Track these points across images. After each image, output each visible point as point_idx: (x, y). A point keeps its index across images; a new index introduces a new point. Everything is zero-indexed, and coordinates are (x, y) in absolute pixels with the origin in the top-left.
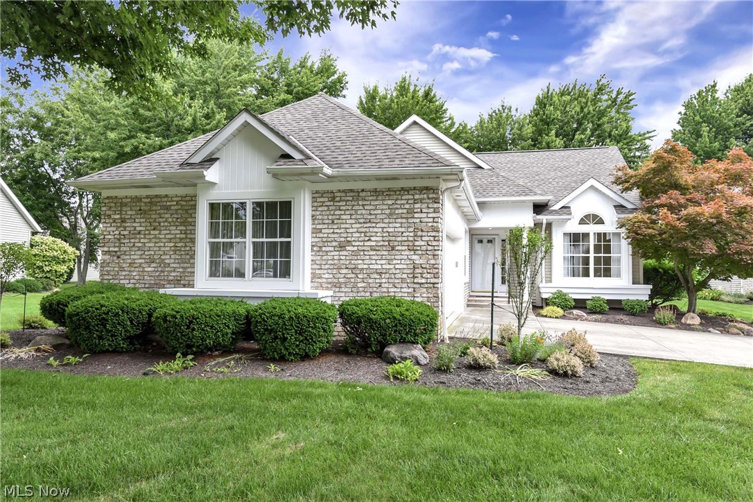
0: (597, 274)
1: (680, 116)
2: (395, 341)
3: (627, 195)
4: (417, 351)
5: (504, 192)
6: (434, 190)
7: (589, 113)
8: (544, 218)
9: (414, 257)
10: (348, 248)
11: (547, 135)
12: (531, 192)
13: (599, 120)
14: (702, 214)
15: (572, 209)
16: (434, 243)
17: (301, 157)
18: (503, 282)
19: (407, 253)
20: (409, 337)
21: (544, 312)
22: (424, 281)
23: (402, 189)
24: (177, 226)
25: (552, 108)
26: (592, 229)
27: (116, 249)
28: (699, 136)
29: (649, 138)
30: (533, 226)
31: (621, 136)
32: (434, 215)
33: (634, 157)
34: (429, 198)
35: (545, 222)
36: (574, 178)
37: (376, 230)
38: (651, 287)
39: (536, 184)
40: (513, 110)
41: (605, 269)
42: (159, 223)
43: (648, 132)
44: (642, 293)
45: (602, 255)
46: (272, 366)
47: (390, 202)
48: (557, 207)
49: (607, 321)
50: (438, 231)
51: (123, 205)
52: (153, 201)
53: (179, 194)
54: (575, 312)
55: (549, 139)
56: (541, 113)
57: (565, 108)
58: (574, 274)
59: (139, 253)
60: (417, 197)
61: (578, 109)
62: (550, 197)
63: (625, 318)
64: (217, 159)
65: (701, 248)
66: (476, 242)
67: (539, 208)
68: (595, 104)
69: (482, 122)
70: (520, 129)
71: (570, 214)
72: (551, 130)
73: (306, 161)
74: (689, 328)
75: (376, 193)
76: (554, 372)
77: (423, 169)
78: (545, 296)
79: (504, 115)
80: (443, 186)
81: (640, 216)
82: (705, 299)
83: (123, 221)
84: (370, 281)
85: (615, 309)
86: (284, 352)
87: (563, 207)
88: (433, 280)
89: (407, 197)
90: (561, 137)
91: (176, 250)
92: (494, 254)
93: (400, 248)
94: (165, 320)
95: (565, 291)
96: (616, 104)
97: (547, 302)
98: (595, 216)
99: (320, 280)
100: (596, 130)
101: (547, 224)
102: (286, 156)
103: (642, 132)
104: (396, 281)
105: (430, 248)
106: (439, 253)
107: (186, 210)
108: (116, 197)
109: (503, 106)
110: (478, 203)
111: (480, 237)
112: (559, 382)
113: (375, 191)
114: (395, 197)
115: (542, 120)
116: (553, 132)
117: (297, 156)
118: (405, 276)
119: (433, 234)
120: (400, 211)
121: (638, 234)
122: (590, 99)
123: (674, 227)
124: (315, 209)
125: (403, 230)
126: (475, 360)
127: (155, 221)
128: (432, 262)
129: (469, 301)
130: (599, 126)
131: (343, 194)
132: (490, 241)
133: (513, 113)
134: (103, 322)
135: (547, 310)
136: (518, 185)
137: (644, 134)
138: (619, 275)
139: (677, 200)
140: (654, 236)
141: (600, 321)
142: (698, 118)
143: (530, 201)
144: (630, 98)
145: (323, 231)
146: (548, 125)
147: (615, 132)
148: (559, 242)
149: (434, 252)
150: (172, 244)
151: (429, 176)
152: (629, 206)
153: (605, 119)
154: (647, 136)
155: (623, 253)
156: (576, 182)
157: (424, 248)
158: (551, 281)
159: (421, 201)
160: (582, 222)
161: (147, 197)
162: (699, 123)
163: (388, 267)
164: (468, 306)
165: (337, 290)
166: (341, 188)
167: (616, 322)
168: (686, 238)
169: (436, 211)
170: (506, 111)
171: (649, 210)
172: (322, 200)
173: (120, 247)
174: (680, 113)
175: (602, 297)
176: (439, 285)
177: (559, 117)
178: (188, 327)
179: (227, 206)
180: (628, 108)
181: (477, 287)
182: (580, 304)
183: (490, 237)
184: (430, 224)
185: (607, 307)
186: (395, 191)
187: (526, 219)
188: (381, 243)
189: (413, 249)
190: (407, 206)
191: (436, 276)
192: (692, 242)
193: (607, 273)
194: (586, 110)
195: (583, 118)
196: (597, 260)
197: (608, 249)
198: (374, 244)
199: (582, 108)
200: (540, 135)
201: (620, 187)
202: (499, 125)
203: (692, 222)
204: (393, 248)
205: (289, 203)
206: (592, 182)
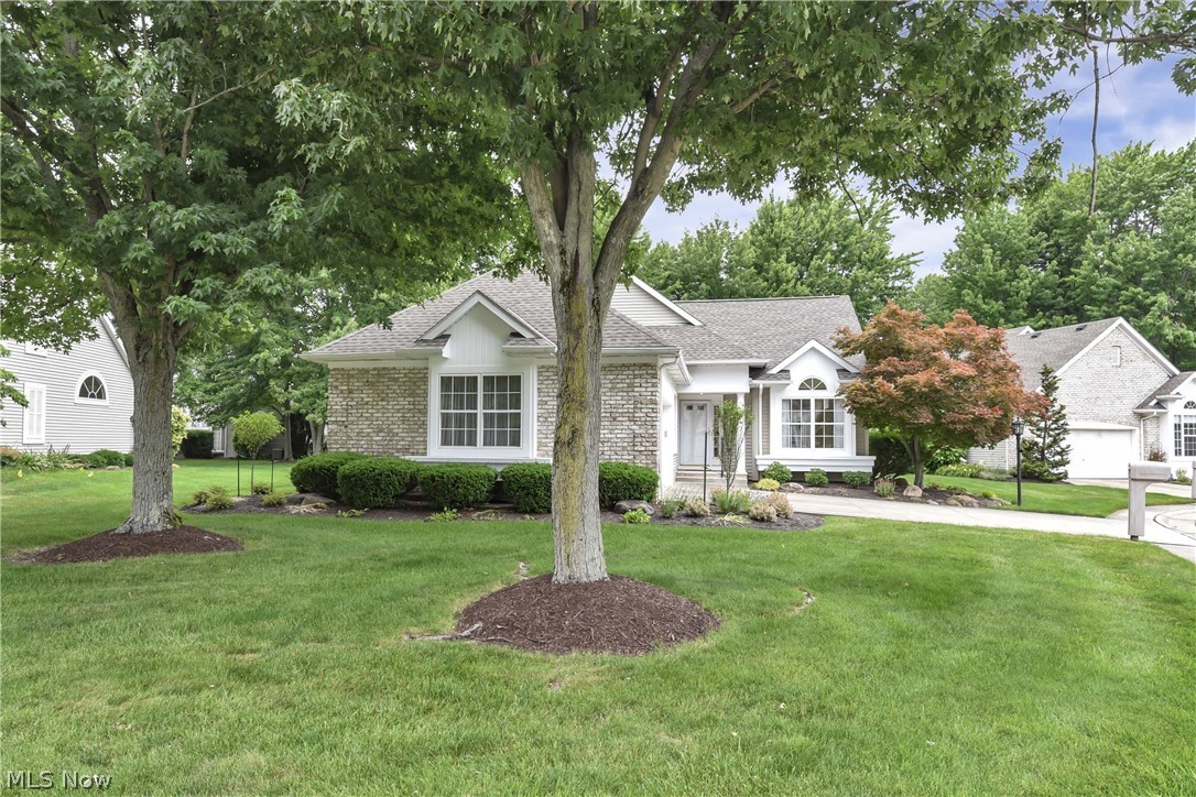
0: (819, 444)
1: (957, 233)
2: (625, 498)
3: (850, 359)
4: (644, 505)
5: (717, 353)
6: (653, 366)
7: (831, 230)
8: (761, 383)
9: (634, 427)
11: (776, 260)
12: (746, 354)
13: (844, 240)
14: (917, 382)
15: (791, 373)
16: (653, 415)
17: (532, 336)
18: (716, 454)
19: (627, 423)
20: (637, 495)
21: (759, 485)
22: (643, 449)
23: (623, 365)
24: (405, 397)
25: (782, 225)
26: (812, 395)
27: (344, 419)
28: (980, 260)
29: (915, 262)
30: (748, 391)
31: (872, 261)
32: (652, 389)
33: (893, 288)
34: (647, 374)
35: (761, 387)
36: (797, 336)
38: (874, 458)
39: (753, 342)
40: (731, 225)
41: (826, 438)
42: (387, 394)
43: (914, 255)
44: (866, 464)
45: (824, 423)
46: (528, 516)
47: (612, 377)
48: (775, 371)
49: (824, 494)
50: (656, 404)
51: (351, 377)
52: (381, 373)
53: (407, 367)
54: (791, 484)
55: (779, 267)
56: (768, 230)
57: (799, 223)
58: (794, 444)
59: (368, 423)
60: (636, 372)
61: (817, 224)
62: (767, 361)
63: (843, 490)
64: (449, 336)
65: (916, 417)
66: (685, 408)
67: (756, 372)
68: (841, 217)
69: (687, 241)
70: (739, 253)
71: (789, 379)
72: (782, 253)
73: (537, 341)
74: (909, 500)
76: (754, 519)
77: (644, 349)
78: (761, 469)
79: (719, 233)
80: (661, 362)
81: (858, 382)
82: (963, 476)
83: (350, 392)
85: (835, 482)
86: (535, 505)
87: (782, 371)
88: (651, 448)
89: (628, 372)
90: (794, 263)
91: (404, 420)
92: (706, 423)
93: (620, 419)
94: (433, 480)
95: (782, 463)
96: (870, 216)
97: (762, 475)
98: (816, 381)
99: (546, 449)
100: (841, 252)
101: (764, 389)
102: (516, 335)
103: (905, 255)
104: (618, 449)
105: (649, 419)
106: (657, 423)
107: (415, 383)
108: (343, 369)
109: (717, 221)
110: (688, 366)
111: (690, 403)
112: (757, 524)
114: (616, 372)
115: (769, 240)
116: (784, 257)
117: (528, 335)
118: (626, 444)
119: (652, 406)
120: (621, 385)
121: (855, 403)
122: (833, 212)
123: (890, 396)
124: (541, 382)
125: (624, 402)
126: (692, 510)
127: (383, 393)
128: (651, 431)
129: (677, 474)
130: (845, 247)
132: (702, 408)
133: (731, 230)
134: (377, 482)
135: (763, 482)
136: (733, 346)
137: (908, 257)
138: (842, 446)
139: (895, 367)
140: (873, 404)
141: (818, 494)
142: (978, 236)
143: (745, 364)
144: (890, 208)
146: (777, 246)
147: (865, 256)
148: (777, 408)
149: (652, 423)
150: (400, 415)
151: (649, 354)
152: (853, 370)
153: (853, 239)
154: (912, 259)
155: (846, 422)
156: (798, 340)
157: (643, 419)
158: (768, 453)
159: (641, 376)
160: (802, 387)
161: (375, 369)
162: (979, 244)
163: (610, 436)
164: (677, 480)
167: (834, 494)
168: (903, 406)
169: (654, 385)
170: (721, 227)
171: (871, 376)
172: (547, 374)
173: (347, 417)
174: (958, 228)
175: (822, 469)
176: (657, 453)
177: (792, 236)
178: (453, 485)
179: (459, 380)
180: (886, 222)
181: (685, 460)
182: (798, 477)
183: (701, 403)
184: (649, 398)
185: (826, 480)
186: (617, 367)
187: (740, 385)
188: (604, 415)
189: (633, 420)
190: (627, 381)
191: (654, 444)
192: (908, 411)
193: (830, 444)
194: (827, 226)
195: (823, 236)
196: (819, 430)
197: (830, 417)
199: (823, 224)
200: (767, 260)
201: (841, 351)
202: (712, 247)
203: (907, 390)
204: (615, 419)
205: (519, 377)
206: (813, 343)
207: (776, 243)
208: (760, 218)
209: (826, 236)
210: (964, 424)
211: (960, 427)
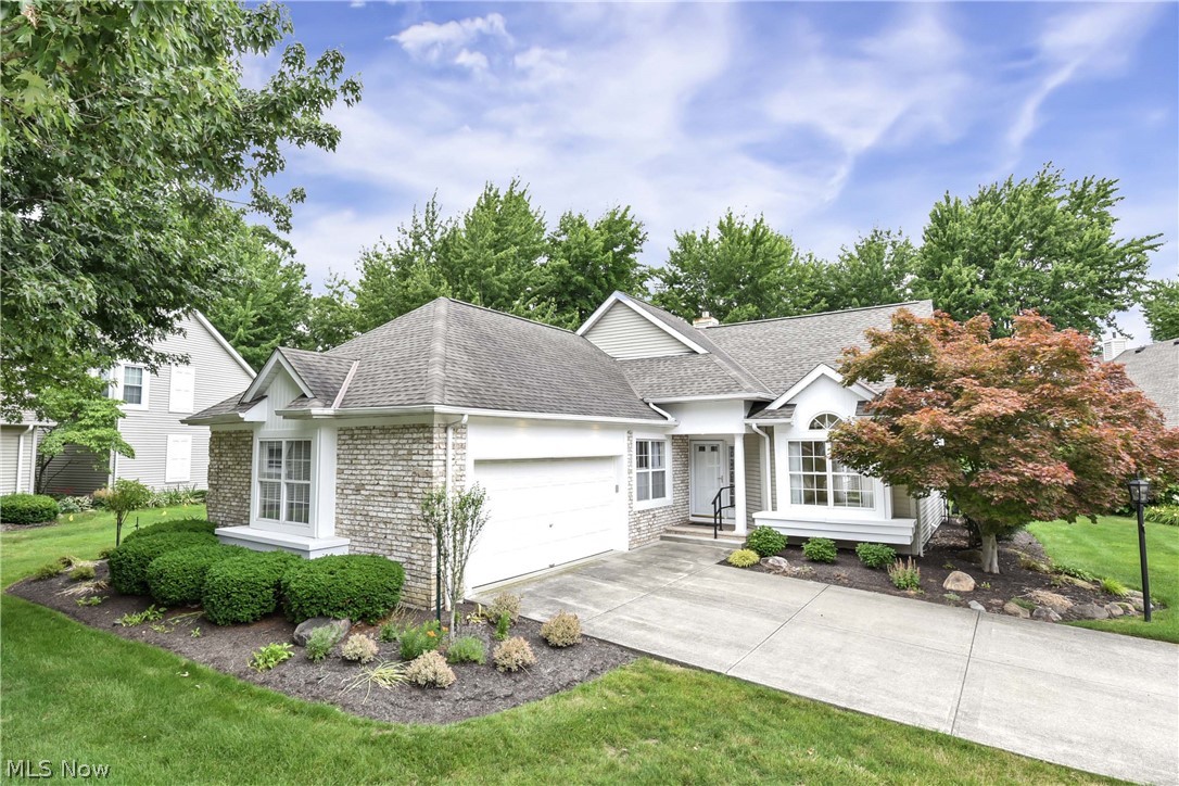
0: (839, 501)
6: (429, 429)
7: (1022, 223)
8: (761, 421)
9: (412, 506)
10: (362, 492)
11: (949, 264)
13: (1041, 232)
15: (797, 408)
16: (429, 491)
19: (407, 501)
20: (328, 611)
22: (418, 535)
23: (405, 427)
25: (958, 226)
26: (826, 435)
29: (1151, 247)
30: (747, 432)
32: (428, 458)
34: (425, 438)
35: (762, 427)
37: (383, 473)
41: (849, 493)
43: (1150, 239)
45: (844, 474)
47: (394, 441)
48: (776, 406)
50: (431, 477)
51: (222, 439)
54: (773, 559)
55: (952, 271)
56: (940, 233)
59: (229, 487)
60: (415, 436)
61: (1005, 218)
62: (766, 394)
64: (266, 397)
66: (697, 449)
71: (795, 416)
72: (957, 256)
73: (310, 401)
74: (938, 597)
75: (384, 430)
83: (221, 455)
84: (378, 531)
87: (785, 405)
88: (426, 536)
89: (407, 436)
93: (401, 495)
96: (1082, 203)
98: (832, 418)
99: (341, 527)
101: (767, 429)
102: (304, 394)
103: (1137, 240)
104: (399, 533)
105: (424, 496)
111: (701, 443)
113: (383, 428)
114: (398, 436)
115: (941, 244)
116: (959, 260)
118: (405, 527)
119: (427, 480)
120: (402, 452)
124: (339, 447)
125: (404, 474)
127: (238, 457)
128: (427, 513)
129: (666, 532)
130: (1042, 240)
131: (359, 432)
132: (714, 448)
137: (1142, 242)
138: (870, 505)
143: (740, 399)
144: (1108, 189)
145: (345, 472)
146: (951, 249)
148: (783, 453)
149: (428, 501)
151: (426, 414)
153: (1051, 229)
154: (1147, 244)
157: (420, 496)
158: (776, 508)
159: (418, 441)
160: (814, 425)
161: (235, 432)
163: (392, 516)
165: (353, 538)
166: (359, 425)
167: (827, 579)
169: (430, 453)
172: (344, 437)
173: (218, 480)
177: (971, 236)
179: (270, 443)
180: (1105, 205)
181: (699, 510)
184: (426, 468)
185: (831, 555)
186: (398, 429)
187: (733, 425)
188: (387, 488)
189: (411, 496)
190: (407, 447)
191: (429, 530)
194: (1017, 219)
195: (1012, 231)
198: (381, 488)
199: (1012, 217)
200: (939, 265)
204: (396, 493)
205: (310, 442)
206: (823, 369)
207: (952, 246)
208: (933, 222)
209: (1017, 230)
210: (1006, 490)
211: (997, 495)
